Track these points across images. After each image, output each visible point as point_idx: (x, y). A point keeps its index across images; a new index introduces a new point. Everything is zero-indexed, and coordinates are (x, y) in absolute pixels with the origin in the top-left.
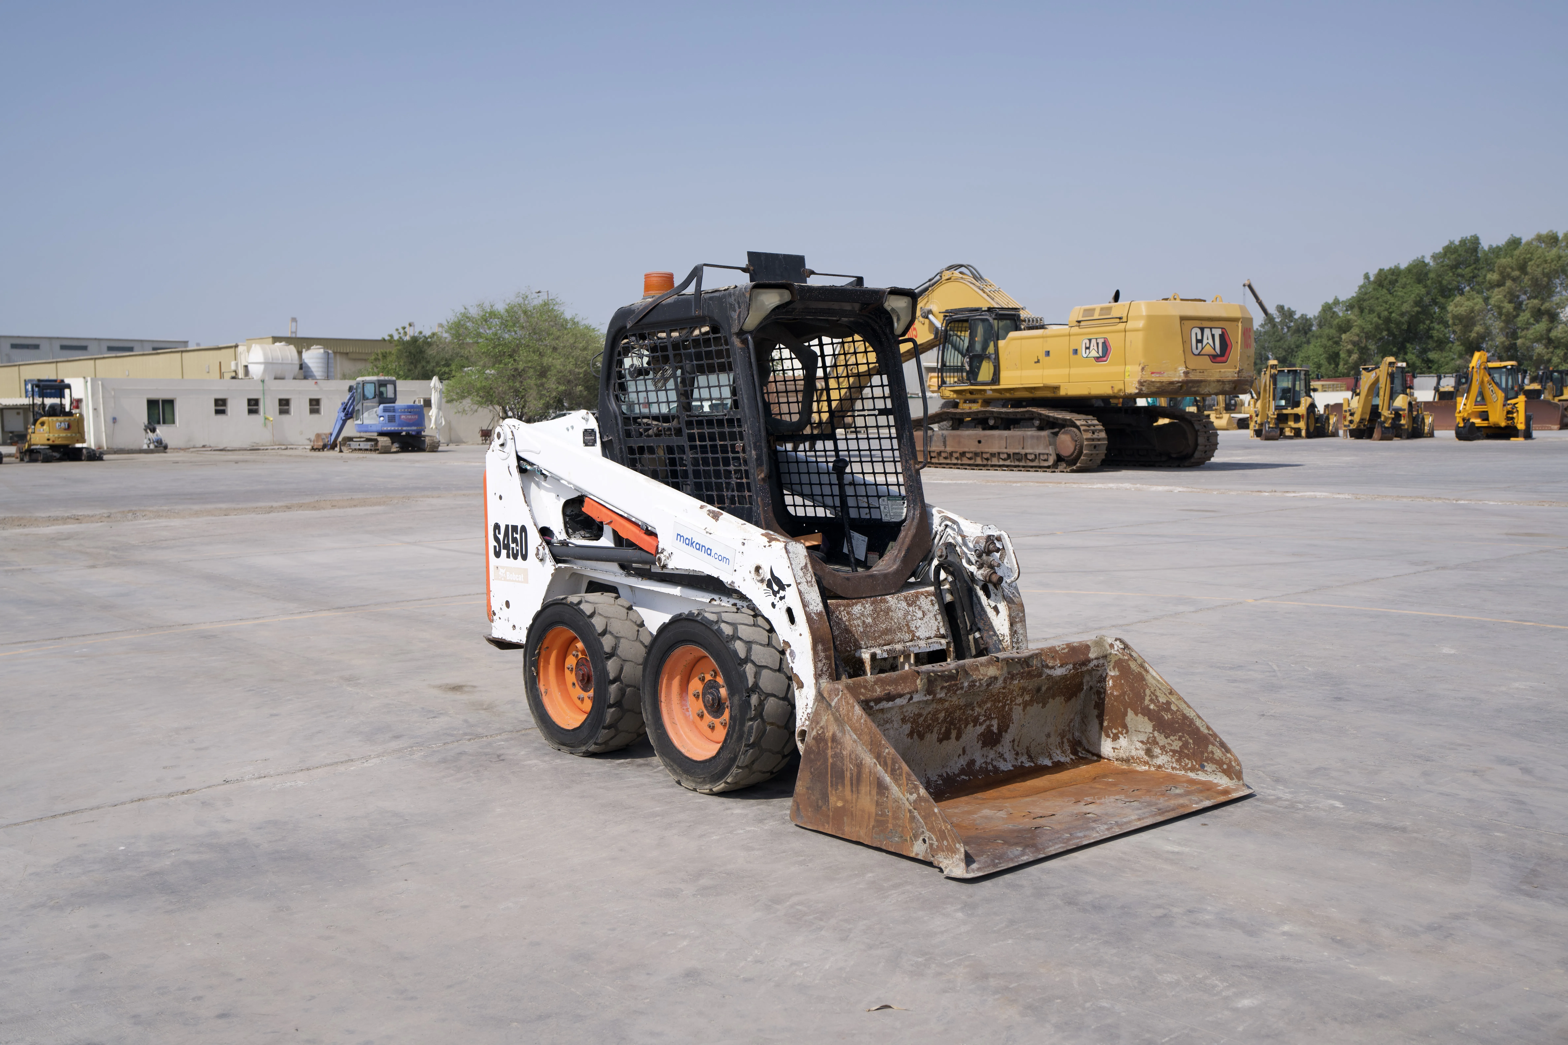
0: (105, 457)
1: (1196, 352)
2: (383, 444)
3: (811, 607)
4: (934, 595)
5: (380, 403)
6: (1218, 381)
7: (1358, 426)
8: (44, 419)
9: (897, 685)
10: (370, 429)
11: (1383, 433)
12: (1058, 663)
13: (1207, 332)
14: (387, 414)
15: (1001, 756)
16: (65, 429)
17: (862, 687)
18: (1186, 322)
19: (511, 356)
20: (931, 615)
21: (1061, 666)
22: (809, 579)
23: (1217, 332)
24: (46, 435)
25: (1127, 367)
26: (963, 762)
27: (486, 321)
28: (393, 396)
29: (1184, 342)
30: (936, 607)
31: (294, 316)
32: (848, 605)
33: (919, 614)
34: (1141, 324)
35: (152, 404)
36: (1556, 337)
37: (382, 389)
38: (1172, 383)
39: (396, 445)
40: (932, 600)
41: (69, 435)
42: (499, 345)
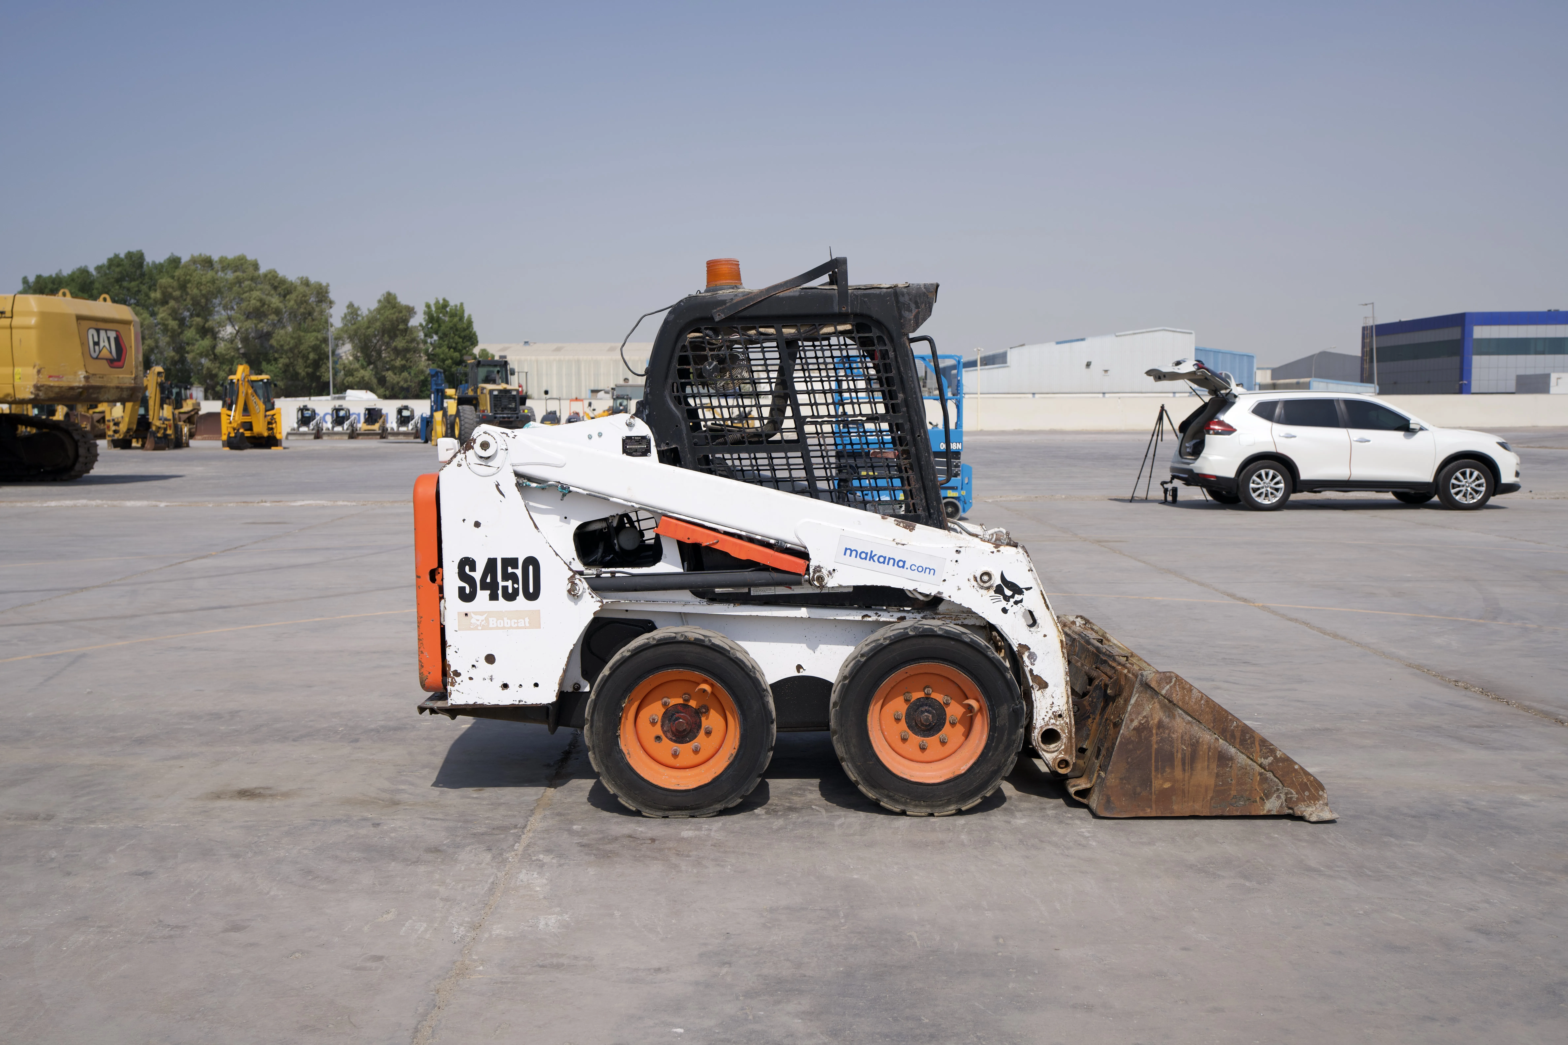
1: (95, 355)
6: (117, 387)
7: (125, 436)
11: (156, 443)
13: (102, 333)
18: (83, 322)
23: (112, 335)
25: (16, 370)
29: (82, 344)
34: (33, 321)
36: (220, 353)
38: (72, 388)
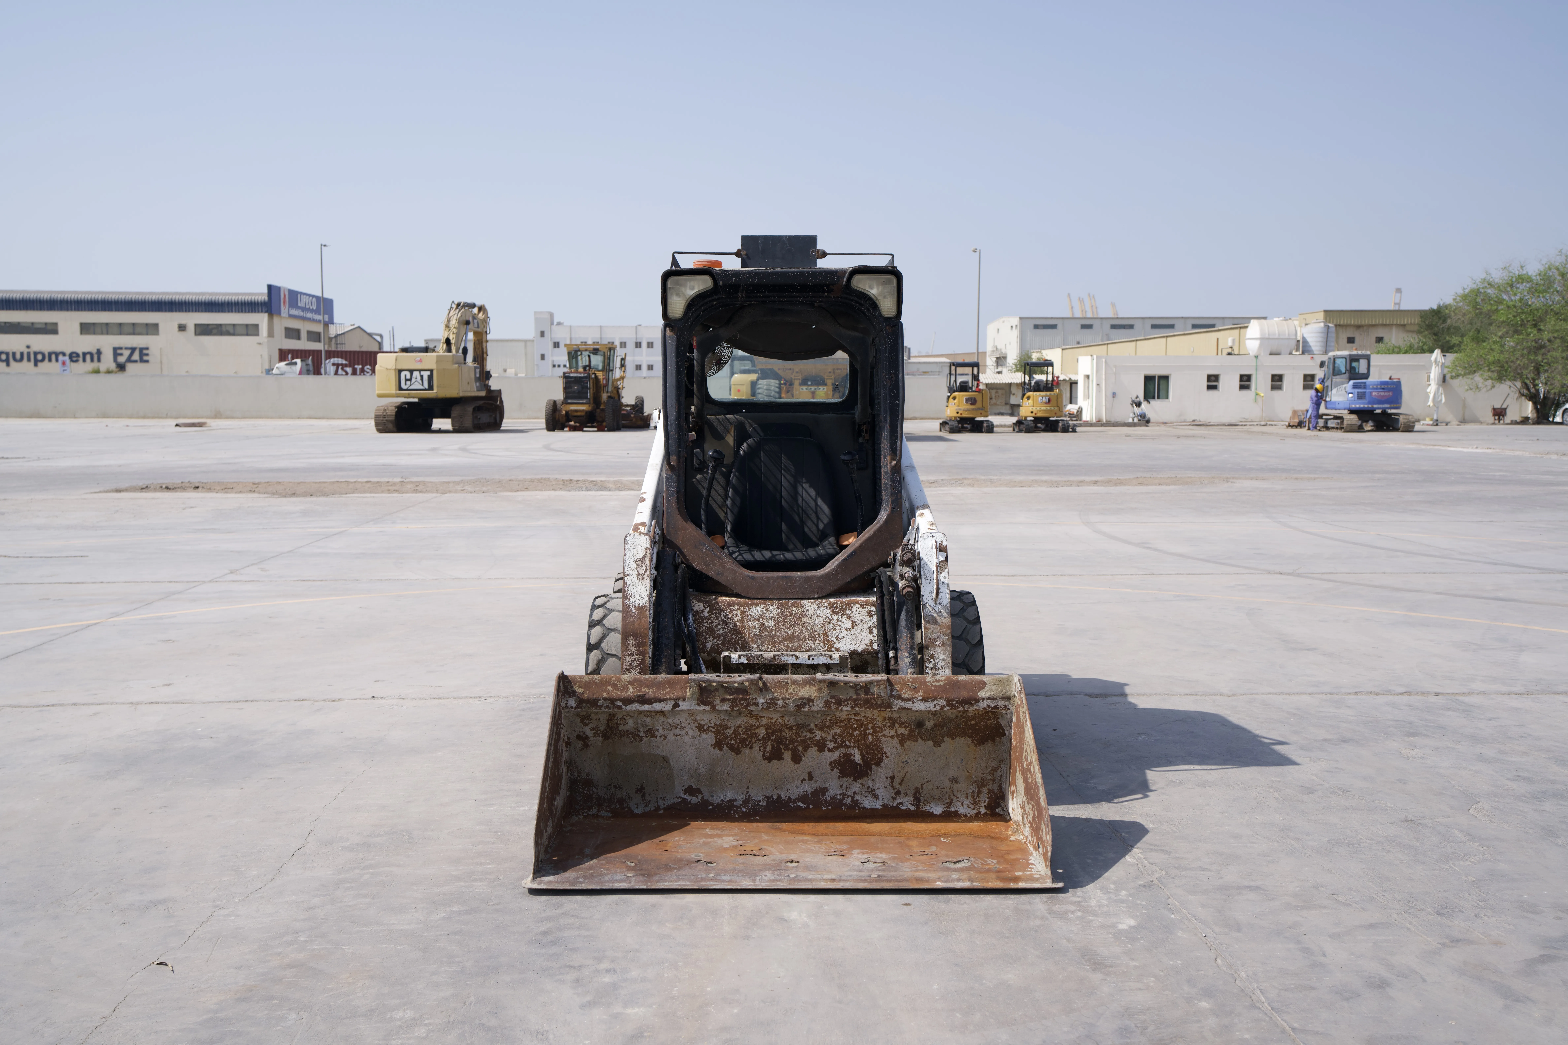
0: (1078, 429)
2: (1349, 423)
3: (632, 600)
4: (874, 606)
5: (1350, 379)
8: (1030, 393)
9: (658, 689)
10: (1337, 406)
12: (920, 695)
14: (1356, 390)
15: (871, 791)
16: (1046, 403)
17: (610, 685)
19: (1535, 325)
20: (865, 627)
21: (924, 700)
22: (642, 572)
24: (1031, 408)
26: (808, 788)
27: (1512, 286)
28: (1365, 371)
30: (875, 619)
31: (1399, 287)
32: (745, 605)
33: (848, 624)
35: (1148, 379)
37: (1354, 364)
39: (1371, 423)
40: (870, 611)
41: (1049, 408)
42: (1522, 313)
